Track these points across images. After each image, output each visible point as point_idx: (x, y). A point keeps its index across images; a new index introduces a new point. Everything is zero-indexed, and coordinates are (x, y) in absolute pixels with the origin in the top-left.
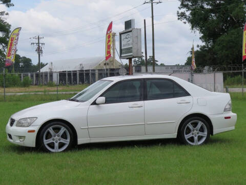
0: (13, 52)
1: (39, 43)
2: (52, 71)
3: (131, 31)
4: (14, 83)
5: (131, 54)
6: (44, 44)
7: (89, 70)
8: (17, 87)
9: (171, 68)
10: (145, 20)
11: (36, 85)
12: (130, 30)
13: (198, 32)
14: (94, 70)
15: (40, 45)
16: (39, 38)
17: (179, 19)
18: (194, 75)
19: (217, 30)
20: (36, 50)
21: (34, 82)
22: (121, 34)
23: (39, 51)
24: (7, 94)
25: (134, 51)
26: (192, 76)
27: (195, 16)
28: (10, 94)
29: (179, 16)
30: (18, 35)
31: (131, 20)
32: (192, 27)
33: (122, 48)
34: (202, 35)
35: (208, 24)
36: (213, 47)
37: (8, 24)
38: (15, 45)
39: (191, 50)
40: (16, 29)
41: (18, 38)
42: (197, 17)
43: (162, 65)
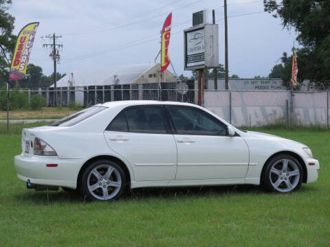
0: (23, 59)
1: (54, 45)
2: (74, 85)
3: (203, 28)
4: (20, 105)
5: (203, 63)
6: (62, 46)
7: (129, 85)
8: (24, 110)
9: (253, 83)
10: (213, 11)
11: (50, 106)
12: (201, 26)
13: (293, 28)
14: (137, 86)
15: (57, 47)
16: (54, 37)
17: (266, 10)
18: (296, 94)
19: (322, 26)
20: (51, 55)
21: (48, 102)
22: (186, 33)
23: (55, 56)
24: (11, 121)
25: (208, 58)
26: (292, 95)
27: (289, 6)
28: (15, 121)
29: (266, 6)
30: (33, 33)
31: (202, 12)
32: (285, 22)
33: (189, 53)
34: (300, 33)
35: (310, 17)
36: (316, 51)
37: (10, 17)
38: (28, 49)
39: (283, 56)
40: (30, 24)
41: (33, 39)
42: (291, 6)
43: (235, 77)
